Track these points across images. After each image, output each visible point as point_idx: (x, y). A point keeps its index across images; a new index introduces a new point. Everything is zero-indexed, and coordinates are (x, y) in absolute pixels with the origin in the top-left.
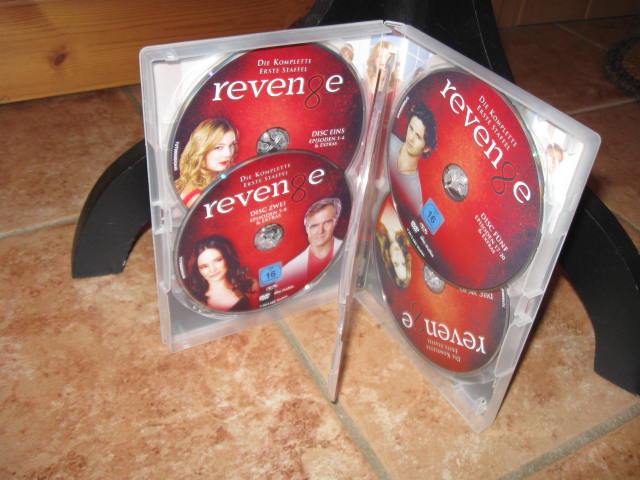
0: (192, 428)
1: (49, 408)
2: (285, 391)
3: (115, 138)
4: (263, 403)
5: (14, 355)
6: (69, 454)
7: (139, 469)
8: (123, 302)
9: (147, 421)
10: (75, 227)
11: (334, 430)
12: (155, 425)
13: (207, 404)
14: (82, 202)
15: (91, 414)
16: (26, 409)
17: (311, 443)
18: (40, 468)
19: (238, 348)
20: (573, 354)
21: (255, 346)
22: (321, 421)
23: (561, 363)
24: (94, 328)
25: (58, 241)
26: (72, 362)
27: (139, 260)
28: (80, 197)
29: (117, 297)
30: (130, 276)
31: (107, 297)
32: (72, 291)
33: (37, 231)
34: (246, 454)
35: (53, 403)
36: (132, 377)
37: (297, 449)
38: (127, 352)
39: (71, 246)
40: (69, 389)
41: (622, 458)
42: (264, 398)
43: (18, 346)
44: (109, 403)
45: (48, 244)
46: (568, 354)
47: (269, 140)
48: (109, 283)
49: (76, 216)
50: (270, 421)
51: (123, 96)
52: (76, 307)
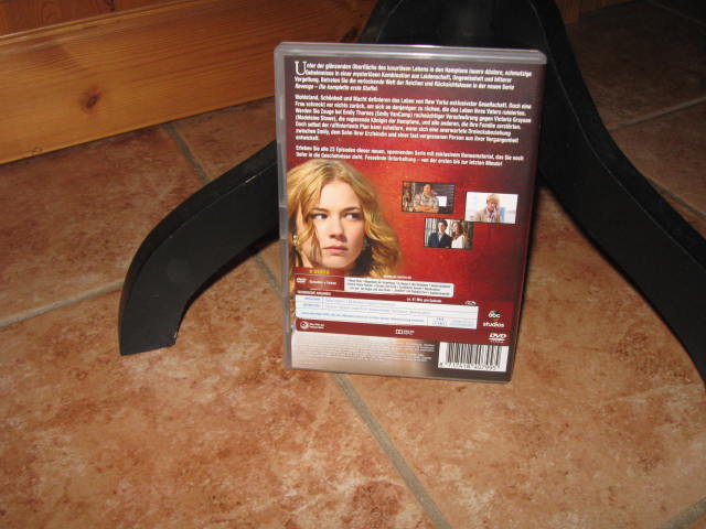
0: (259, 523)
1: (103, 508)
2: (358, 474)
3: (158, 185)
4: (335, 489)
5: (64, 449)
8: (177, 380)
9: (210, 517)
10: (120, 294)
11: (414, 516)
12: (218, 521)
13: (274, 494)
14: (126, 265)
15: (150, 512)
16: (80, 510)
19: (305, 426)
20: (681, 409)
21: (324, 422)
22: (400, 507)
23: (669, 420)
24: (147, 412)
25: (103, 313)
26: (125, 454)
27: (191, 329)
28: (125, 259)
29: (170, 374)
30: (182, 349)
31: (159, 375)
32: (121, 370)
33: (79, 302)
35: (108, 501)
36: (191, 467)
38: (183, 438)
39: (116, 318)
40: (124, 485)
42: (335, 483)
43: (67, 438)
44: (168, 498)
45: (93, 317)
46: (676, 409)
48: (160, 358)
49: (120, 282)
50: (342, 509)
51: (164, 134)
52: (127, 388)
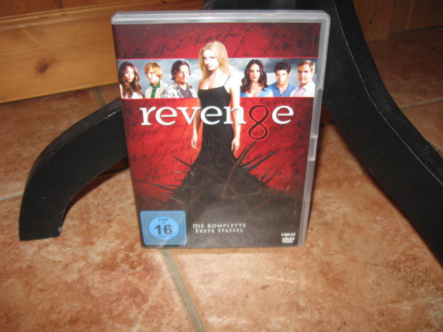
8: (54, 262)
24: (27, 284)
27: (75, 226)
29: (51, 257)
30: (65, 240)
31: (43, 257)
32: (18, 251)
38: (47, 305)
45: (9, 212)
48: (47, 245)
52: (17, 265)
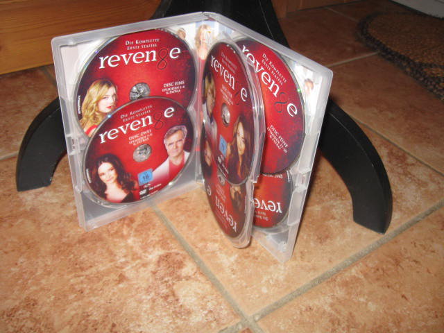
0: (103, 276)
1: (10, 272)
2: (160, 249)
3: (38, 101)
4: (147, 257)
6: (25, 299)
7: (71, 303)
8: (52, 204)
9: (73, 274)
10: (16, 160)
11: (192, 269)
12: (79, 276)
13: (111, 261)
14: (19, 143)
15: (38, 274)
17: (179, 278)
18: (8, 309)
19: (128, 225)
20: (340, 212)
21: (140, 223)
22: (185, 265)
23: (333, 218)
24: (35, 221)
25: (6, 169)
26: (22, 243)
27: (60, 177)
28: (18, 141)
29: (48, 201)
30: (55, 187)
31: (41, 202)
34: (138, 288)
35: (13, 269)
36: (62, 249)
37: (170, 283)
38: (57, 234)
39: (15, 172)
40: (21, 260)
41: (373, 271)
42: (147, 255)
44: (49, 266)
46: (337, 213)
47: (136, 91)
48: (41, 193)
49: (17, 152)
50: (152, 267)
51: (41, 73)
52: (22, 209)
